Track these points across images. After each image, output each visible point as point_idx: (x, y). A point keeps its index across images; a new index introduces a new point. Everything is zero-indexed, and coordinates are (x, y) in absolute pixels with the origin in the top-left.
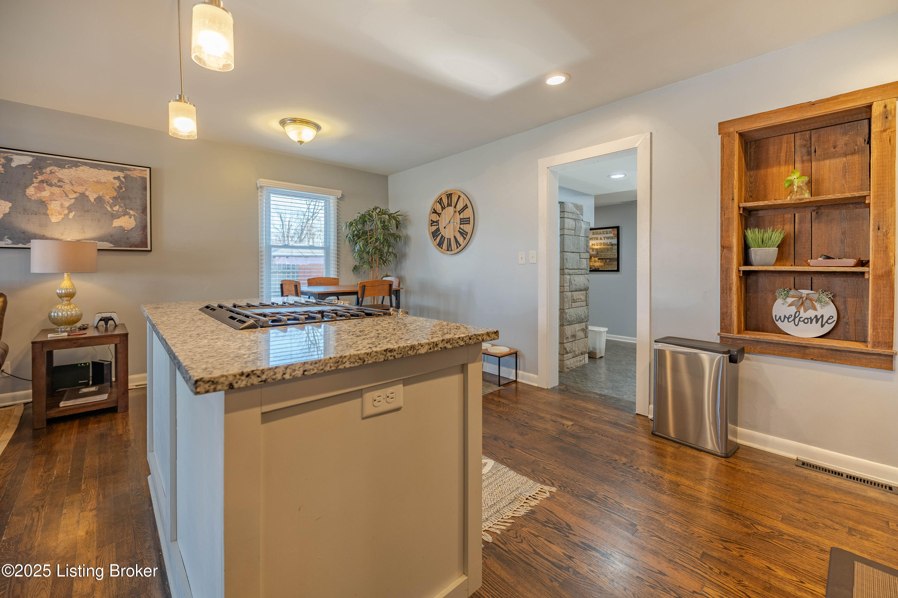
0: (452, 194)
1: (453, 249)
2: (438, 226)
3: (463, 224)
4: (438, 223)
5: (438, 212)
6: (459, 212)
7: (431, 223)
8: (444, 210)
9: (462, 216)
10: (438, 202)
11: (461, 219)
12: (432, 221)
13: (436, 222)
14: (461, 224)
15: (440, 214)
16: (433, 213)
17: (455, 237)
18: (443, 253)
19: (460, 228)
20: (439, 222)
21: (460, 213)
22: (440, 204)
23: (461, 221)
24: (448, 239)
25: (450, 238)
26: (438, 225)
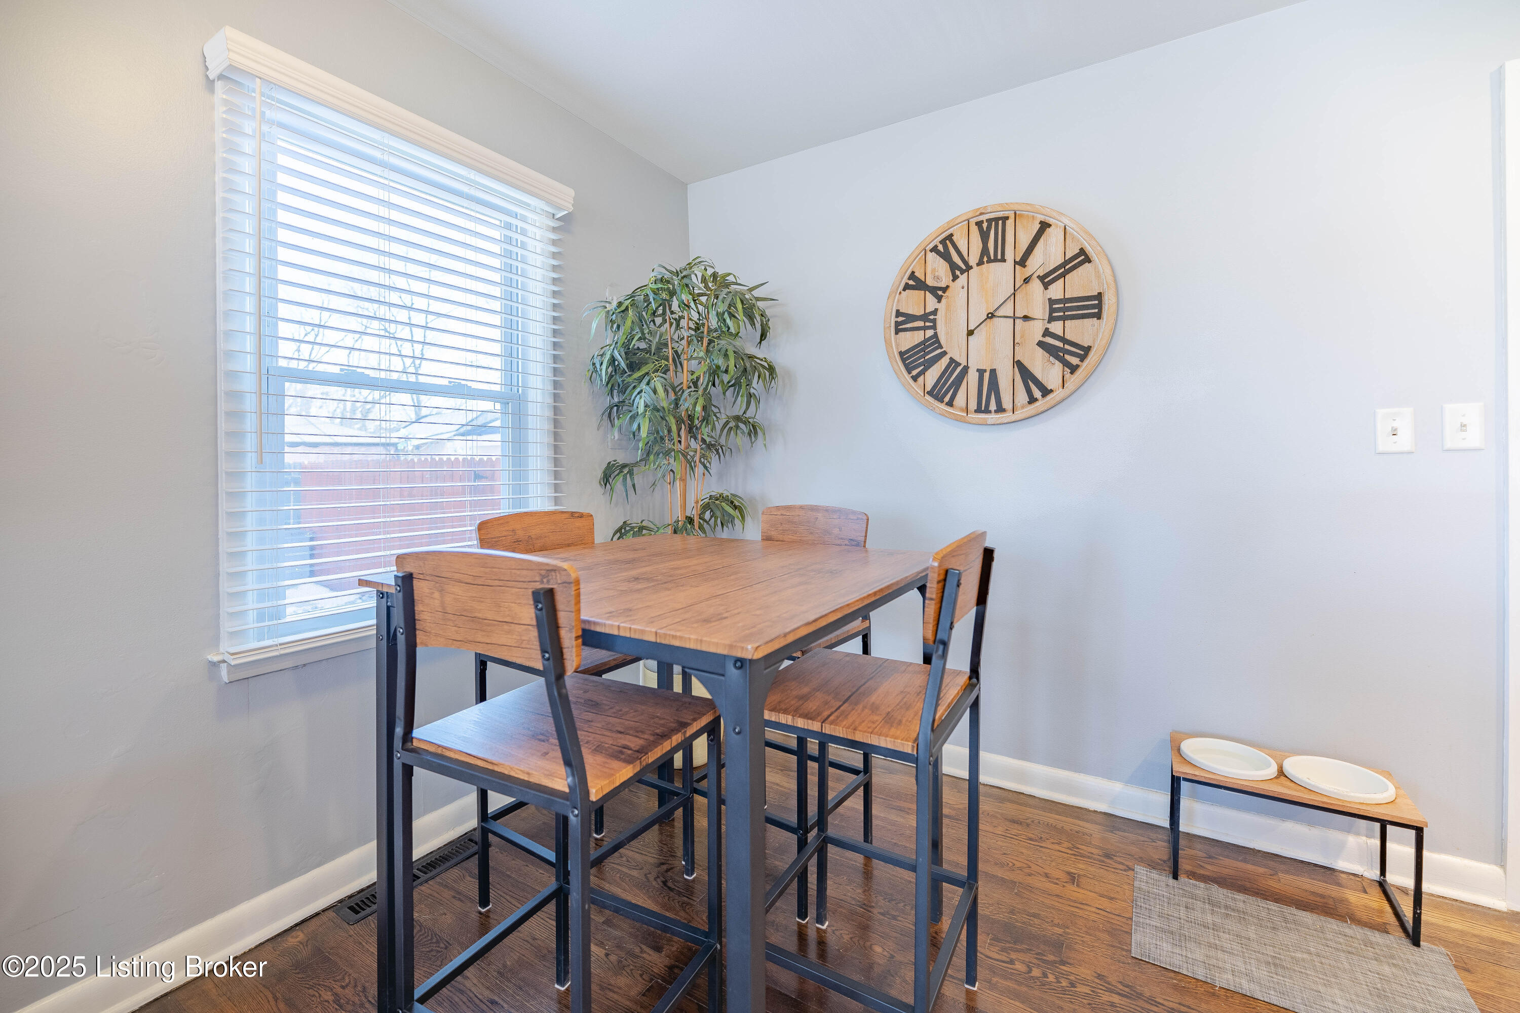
0: (1005, 219)
1: (1007, 403)
2: (930, 333)
3: (1064, 319)
4: (934, 321)
5: (930, 282)
6: (1042, 278)
7: (897, 324)
8: (963, 278)
9: (1056, 291)
10: (934, 249)
11: (1051, 302)
12: (899, 313)
13: (924, 317)
14: (1051, 319)
15: (945, 289)
16: (907, 287)
17: (1019, 365)
18: (957, 419)
19: (1047, 333)
20: (940, 317)
21: (1046, 280)
22: (946, 256)
23: (1052, 310)
24: (981, 372)
25: (993, 372)
26: (934, 327)
